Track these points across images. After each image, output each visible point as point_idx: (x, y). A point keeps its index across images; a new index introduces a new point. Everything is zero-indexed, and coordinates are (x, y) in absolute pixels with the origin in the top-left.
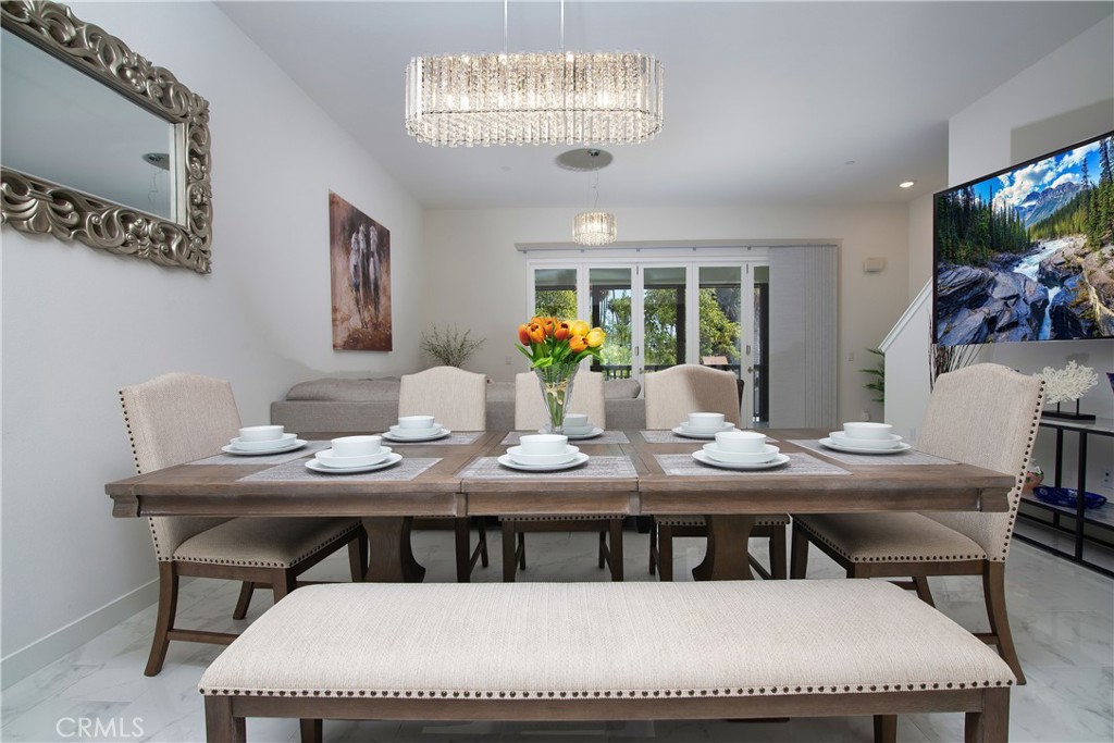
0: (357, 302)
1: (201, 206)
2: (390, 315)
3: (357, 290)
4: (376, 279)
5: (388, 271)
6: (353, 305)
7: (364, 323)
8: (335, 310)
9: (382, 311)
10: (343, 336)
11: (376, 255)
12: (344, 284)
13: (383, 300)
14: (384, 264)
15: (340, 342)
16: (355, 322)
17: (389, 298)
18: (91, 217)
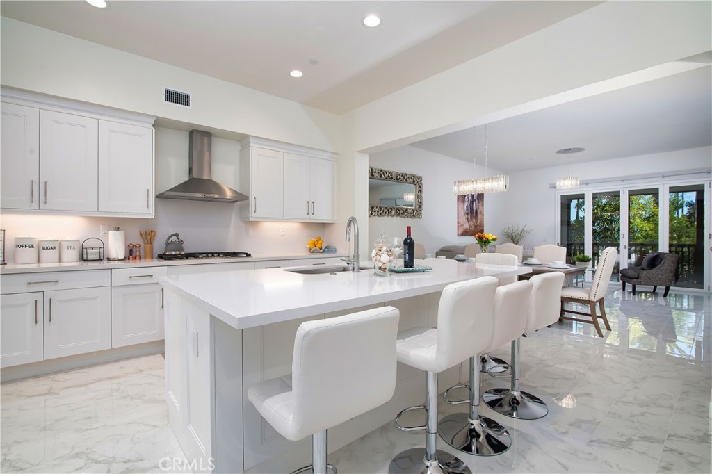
0: (467, 219)
1: (421, 202)
2: (483, 222)
3: (467, 214)
4: (476, 210)
5: (483, 205)
6: (465, 220)
7: (470, 226)
8: (458, 223)
9: (479, 220)
10: (461, 231)
11: (477, 201)
12: (462, 214)
13: (479, 216)
14: (481, 203)
15: (460, 233)
16: (467, 226)
17: (483, 215)
18: (402, 212)
